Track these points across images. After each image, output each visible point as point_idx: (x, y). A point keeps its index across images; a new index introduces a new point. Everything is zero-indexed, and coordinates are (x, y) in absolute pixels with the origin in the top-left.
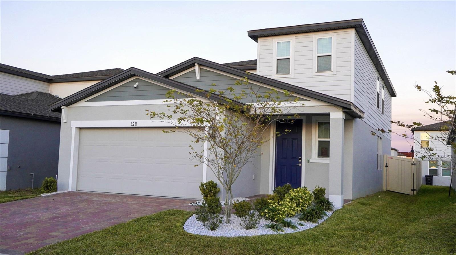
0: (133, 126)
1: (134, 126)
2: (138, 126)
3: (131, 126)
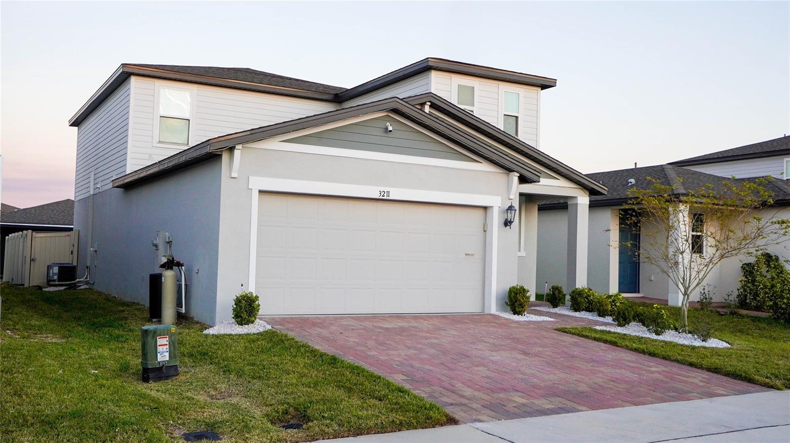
0: (383, 198)
1: (385, 198)
2: (390, 198)
3: (379, 198)
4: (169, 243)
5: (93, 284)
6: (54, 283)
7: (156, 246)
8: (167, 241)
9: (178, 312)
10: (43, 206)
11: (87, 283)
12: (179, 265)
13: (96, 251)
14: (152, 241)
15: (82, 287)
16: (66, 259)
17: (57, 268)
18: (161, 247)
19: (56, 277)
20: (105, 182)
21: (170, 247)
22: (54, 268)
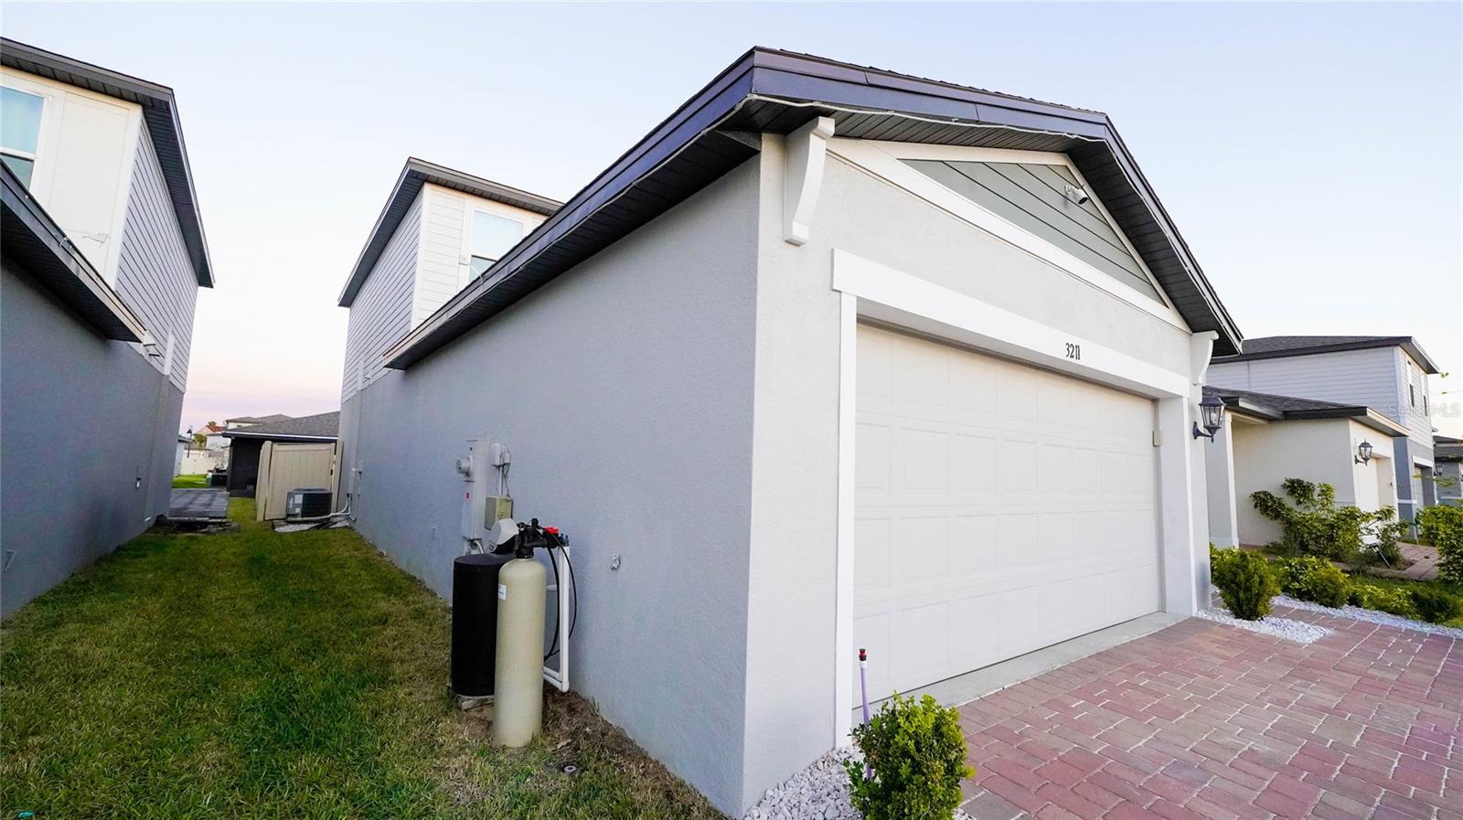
4: (503, 467)
5: (355, 521)
6: (294, 519)
7: (467, 474)
8: (498, 463)
9: (546, 683)
10: (317, 416)
11: (348, 518)
12: (553, 540)
13: (360, 473)
14: (459, 462)
15: (338, 525)
16: (319, 483)
17: (301, 496)
18: (479, 476)
19: (298, 510)
20: (377, 369)
21: (505, 477)
22: (296, 496)
